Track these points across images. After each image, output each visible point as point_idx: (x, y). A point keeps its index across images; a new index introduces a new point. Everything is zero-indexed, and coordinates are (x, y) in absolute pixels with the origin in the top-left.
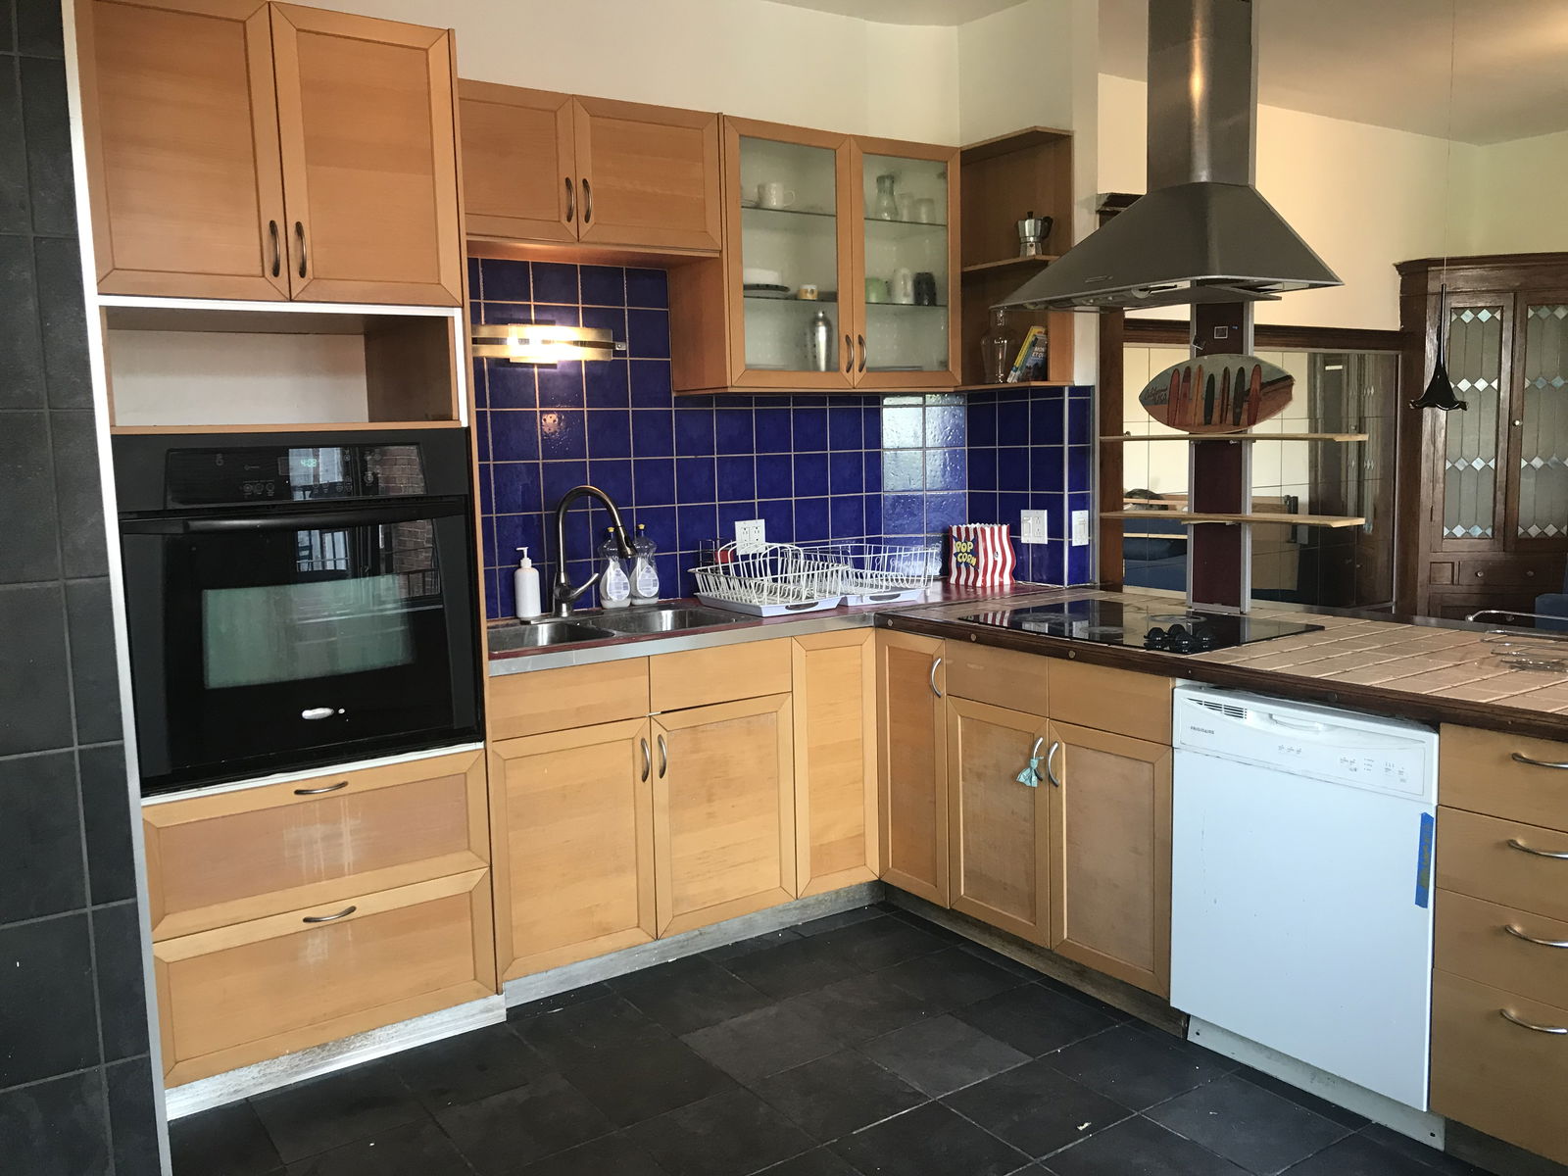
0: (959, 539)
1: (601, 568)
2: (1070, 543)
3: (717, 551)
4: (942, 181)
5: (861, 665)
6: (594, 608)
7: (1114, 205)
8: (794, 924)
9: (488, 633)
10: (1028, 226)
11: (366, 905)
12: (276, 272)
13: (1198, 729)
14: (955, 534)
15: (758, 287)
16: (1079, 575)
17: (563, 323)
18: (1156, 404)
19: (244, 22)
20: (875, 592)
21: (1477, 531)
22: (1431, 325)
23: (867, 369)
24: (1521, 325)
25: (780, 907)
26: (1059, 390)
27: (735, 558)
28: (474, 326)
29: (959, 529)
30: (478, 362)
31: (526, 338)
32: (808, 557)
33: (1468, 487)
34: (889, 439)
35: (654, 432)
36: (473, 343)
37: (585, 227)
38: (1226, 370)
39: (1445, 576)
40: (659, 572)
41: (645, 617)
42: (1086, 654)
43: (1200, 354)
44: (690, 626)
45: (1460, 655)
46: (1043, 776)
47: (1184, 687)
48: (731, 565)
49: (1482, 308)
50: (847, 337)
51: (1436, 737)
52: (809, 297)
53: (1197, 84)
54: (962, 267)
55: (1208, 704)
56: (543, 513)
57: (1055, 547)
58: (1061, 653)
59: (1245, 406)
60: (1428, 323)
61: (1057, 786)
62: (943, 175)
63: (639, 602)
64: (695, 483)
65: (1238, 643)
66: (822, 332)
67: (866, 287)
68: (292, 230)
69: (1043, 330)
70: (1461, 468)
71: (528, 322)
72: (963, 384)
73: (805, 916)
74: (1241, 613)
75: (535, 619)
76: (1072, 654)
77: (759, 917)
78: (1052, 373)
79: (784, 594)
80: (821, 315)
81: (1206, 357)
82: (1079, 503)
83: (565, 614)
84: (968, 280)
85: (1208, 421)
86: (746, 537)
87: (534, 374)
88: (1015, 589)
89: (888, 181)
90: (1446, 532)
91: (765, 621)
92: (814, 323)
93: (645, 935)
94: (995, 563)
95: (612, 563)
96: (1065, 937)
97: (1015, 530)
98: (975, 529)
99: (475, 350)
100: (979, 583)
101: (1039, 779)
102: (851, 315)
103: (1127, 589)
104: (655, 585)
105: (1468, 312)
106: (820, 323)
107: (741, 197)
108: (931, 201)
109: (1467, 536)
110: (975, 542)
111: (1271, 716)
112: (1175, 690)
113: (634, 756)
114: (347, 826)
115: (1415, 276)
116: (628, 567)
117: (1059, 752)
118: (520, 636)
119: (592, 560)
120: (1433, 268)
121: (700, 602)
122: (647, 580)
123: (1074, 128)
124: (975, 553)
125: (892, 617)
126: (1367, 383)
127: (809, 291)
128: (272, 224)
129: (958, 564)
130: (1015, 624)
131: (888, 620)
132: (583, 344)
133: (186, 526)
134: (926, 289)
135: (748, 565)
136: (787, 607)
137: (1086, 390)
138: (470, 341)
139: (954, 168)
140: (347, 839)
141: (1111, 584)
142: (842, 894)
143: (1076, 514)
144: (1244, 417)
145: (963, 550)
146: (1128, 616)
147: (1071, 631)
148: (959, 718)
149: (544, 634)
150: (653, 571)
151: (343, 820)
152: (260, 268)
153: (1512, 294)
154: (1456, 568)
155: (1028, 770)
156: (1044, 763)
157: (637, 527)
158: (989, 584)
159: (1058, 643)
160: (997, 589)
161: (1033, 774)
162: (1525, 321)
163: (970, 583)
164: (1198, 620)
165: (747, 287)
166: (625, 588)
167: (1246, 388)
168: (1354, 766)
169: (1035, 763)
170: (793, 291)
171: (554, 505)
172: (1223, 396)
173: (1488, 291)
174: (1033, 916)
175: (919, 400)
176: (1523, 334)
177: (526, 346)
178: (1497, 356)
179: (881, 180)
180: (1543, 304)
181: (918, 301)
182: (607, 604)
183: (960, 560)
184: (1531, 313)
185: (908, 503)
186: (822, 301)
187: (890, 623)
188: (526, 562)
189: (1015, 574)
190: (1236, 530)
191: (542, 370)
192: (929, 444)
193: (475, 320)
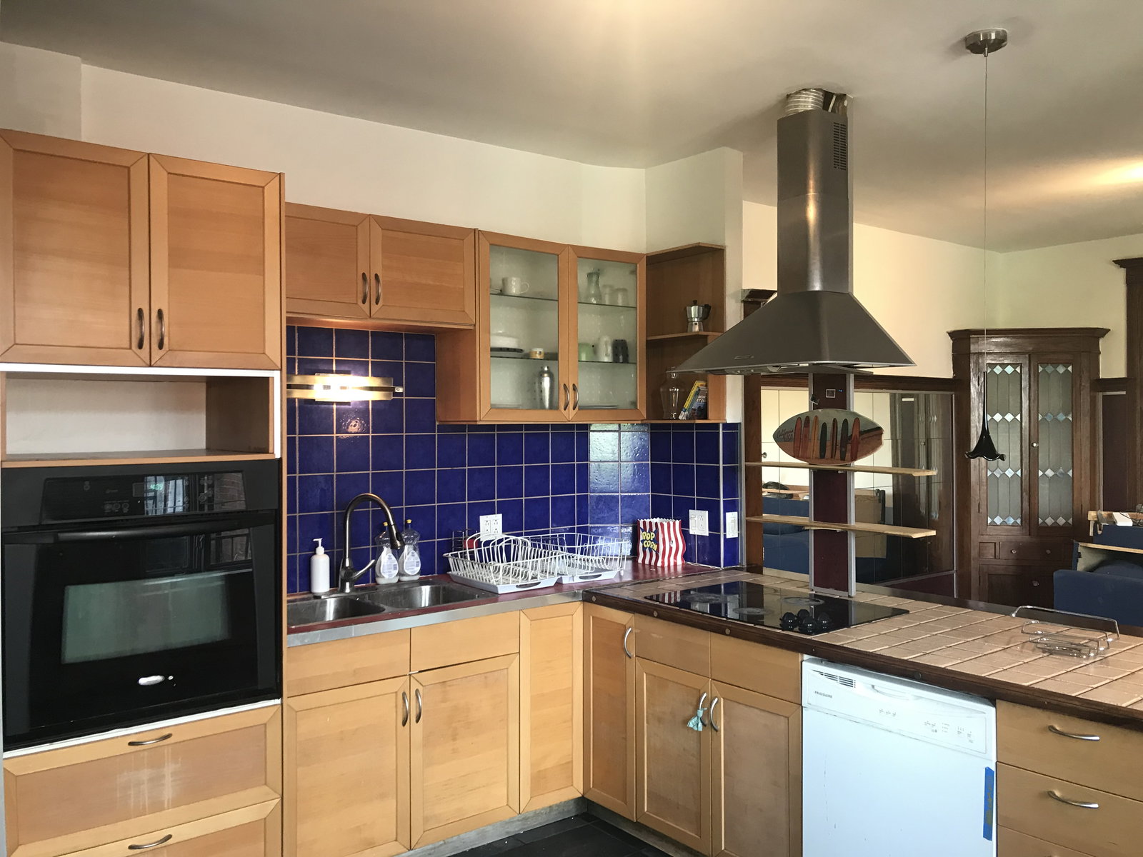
0: (645, 530)
1: (377, 554)
2: (725, 535)
3: (465, 539)
4: (633, 277)
5: (572, 630)
6: (371, 584)
7: (754, 298)
8: (517, 833)
9: (288, 606)
10: (694, 310)
11: (181, 833)
12: (140, 346)
13: (821, 694)
14: (642, 526)
15: (501, 349)
16: (732, 560)
17: (357, 374)
18: (785, 441)
19: (129, 168)
20: (583, 573)
21: (1011, 521)
22: (974, 375)
23: (579, 407)
24: (1035, 377)
25: (507, 820)
26: (716, 426)
27: (479, 544)
28: (289, 375)
29: (644, 523)
30: (291, 402)
31: (328, 385)
32: (534, 545)
33: (1003, 489)
34: (594, 455)
35: (421, 451)
36: (288, 388)
37: (375, 308)
38: (835, 421)
39: (989, 553)
40: (421, 556)
41: (409, 591)
42: (738, 632)
43: (816, 407)
44: (445, 602)
45: (1007, 638)
46: (707, 722)
47: (809, 660)
48: (476, 550)
49: (1008, 364)
50: (565, 385)
51: (993, 709)
52: (538, 357)
53: (812, 212)
54: (647, 336)
55: (827, 675)
56: (335, 512)
57: (713, 538)
58: (719, 630)
59: (849, 447)
60: (972, 374)
61: (717, 731)
62: (634, 272)
63: (405, 579)
64: (451, 487)
65: (848, 626)
66: (546, 382)
67: (579, 351)
68: (154, 315)
69: (704, 384)
70: (998, 476)
71: (331, 372)
72: (648, 418)
73: (526, 826)
74: (849, 596)
75: (326, 594)
76: (728, 631)
77: (490, 828)
78: (710, 414)
79: (515, 573)
80: (546, 369)
81: (820, 410)
82: (731, 507)
83: (348, 590)
84: (651, 345)
85: (822, 456)
86: (488, 527)
87: (333, 410)
88: (685, 568)
89: (594, 275)
90: (989, 520)
91: (501, 598)
92: (541, 375)
93: (402, 847)
94: (671, 548)
95: (385, 549)
96: (723, 849)
97: (685, 524)
98: (656, 523)
99: (288, 393)
100: (659, 564)
101: (704, 725)
102: (569, 370)
103: (766, 571)
104: (417, 566)
105: (998, 367)
106: (546, 375)
107: (490, 287)
108: (624, 290)
109: (1004, 524)
110: (657, 532)
111: (873, 686)
112: (803, 663)
113: (396, 706)
114: (169, 769)
115: (962, 341)
116: (398, 553)
117: (718, 705)
118: (313, 608)
119: (371, 547)
120: (973, 336)
121: (452, 580)
122: (412, 562)
123: (726, 244)
124: (656, 541)
125: (596, 594)
126: (931, 412)
127: (538, 352)
128: (140, 311)
129: (644, 549)
130: (685, 604)
131: (593, 596)
132: (372, 389)
133: (56, 537)
134: (621, 350)
135: (488, 550)
136: (517, 586)
137: (734, 426)
138: (285, 387)
139: (642, 268)
140: (168, 780)
141: (755, 568)
142: (555, 808)
143: (729, 515)
144: (848, 455)
145: (648, 538)
146: (768, 598)
147: (726, 612)
148: (645, 674)
149: (331, 606)
150: (416, 555)
151: (166, 764)
152: (128, 343)
153: (1027, 356)
154: (997, 547)
155: (696, 718)
156: (707, 713)
157: (406, 522)
158: (666, 565)
159: (718, 623)
160: (672, 568)
161: (699, 721)
162: (1037, 375)
163: (653, 563)
164: (817, 603)
165: (493, 349)
166: (395, 568)
167: (849, 434)
168: (934, 728)
169: (700, 713)
170: (526, 351)
171: (343, 506)
172: (833, 439)
173: (1011, 353)
174: (699, 832)
175: (615, 427)
176: (1036, 384)
177: (328, 391)
178: (1019, 397)
179: (590, 275)
180: (1048, 363)
181: (616, 360)
182: (381, 581)
183: (645, 546)
184: (1040, 369)
185: (608, 503)
186: (548, 360)
187: (594, 599)
188: (320, 550)
189: (685, 557)
190: (844, 535)
191: (339, 406)
192: (623, 458)
193: (290, 372)
